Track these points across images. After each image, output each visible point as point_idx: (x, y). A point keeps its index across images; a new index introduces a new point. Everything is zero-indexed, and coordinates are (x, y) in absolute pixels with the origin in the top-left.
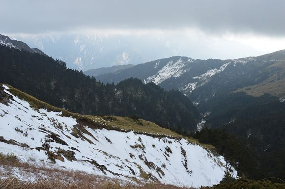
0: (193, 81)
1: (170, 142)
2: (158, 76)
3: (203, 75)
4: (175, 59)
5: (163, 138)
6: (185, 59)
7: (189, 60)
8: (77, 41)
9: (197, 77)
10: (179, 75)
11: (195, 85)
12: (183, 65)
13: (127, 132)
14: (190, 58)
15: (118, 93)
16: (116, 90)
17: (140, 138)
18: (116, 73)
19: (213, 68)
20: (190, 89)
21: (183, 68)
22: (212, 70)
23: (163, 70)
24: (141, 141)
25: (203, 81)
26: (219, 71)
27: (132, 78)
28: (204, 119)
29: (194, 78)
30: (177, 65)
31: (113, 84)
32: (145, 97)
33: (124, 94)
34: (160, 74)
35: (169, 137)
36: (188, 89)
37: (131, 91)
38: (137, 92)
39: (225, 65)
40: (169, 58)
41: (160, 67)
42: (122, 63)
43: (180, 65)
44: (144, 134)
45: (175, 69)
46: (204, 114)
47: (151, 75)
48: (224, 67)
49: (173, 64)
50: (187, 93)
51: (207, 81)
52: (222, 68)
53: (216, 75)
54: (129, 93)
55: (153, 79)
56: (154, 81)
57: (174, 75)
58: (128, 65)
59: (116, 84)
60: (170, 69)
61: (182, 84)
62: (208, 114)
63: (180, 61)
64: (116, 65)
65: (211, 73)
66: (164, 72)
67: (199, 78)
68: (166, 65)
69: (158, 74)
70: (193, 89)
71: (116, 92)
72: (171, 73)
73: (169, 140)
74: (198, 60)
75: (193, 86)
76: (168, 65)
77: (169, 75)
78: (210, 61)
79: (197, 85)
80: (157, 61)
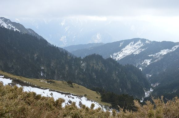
0: (149, 58)
1: (73, 98)
2: (121, 53)
3: (157, 54)
4: (135, 40)
5: (68, 95)
6: (143, 40)
7: (147, 42)
8: (63, 24)
9: (152, 55)
10: (137, 53)
11: (150, 61)
12: (142, 45)
13: (44, 89)
14: (148, 40)
15: (83, 65)
16: (82, 62)
17: (52, 93)
18: (90, 49)
19: (166, 49)
20: (146, 64)
21: (142, 48)
22: (165, 50)
23: (126, 48)
24: (52, 95)
25: (156, 59)
26: (171, 51)
27: (95, 54)
28: (153, 88)
29: (150, 56)
30: (137, 45)
31: (80, 57)
32: (104, 68)
33: (88, 65)
34: (123, 51)
35: (73, 95)
36: (144, 64)
37: (93, 63)
38: (98, 65)
39: (176, 46)
40: (131, 40)
41: (124, 46)
42: (96, 42)
43: (139, 45)
44: (56, 91)
45: (135, 48)
46: (154, 84)
47: (117, 52)
48: (175, 48)
49: (134, 44)
50: (142, 67)
51: (160, 59)
52: (174, 49)
53: (168, 54)
54: (92, 65)
55: (118, 55)
56: (118, 56)
57: (134, 52)
58: (100, 43)
59: (82, 58)
60: (131, 47)
61: (140, 60)
62: (157, 85)
63: (139, 42)
64: (91, 43)
65: (164, 52)
66: (126, 50)
67: (154, 56)
68: (128, 44)
69: (122, 52)
70: (148, 64)
71: (82, 63)
72: (132, 51)
73: (73, 96)
74: (154, 42)
75: (148, 62)
76: (130, 44)
77: (130, 52)
78: (164, 43)
79: (151, 61)
80: (121, 41)
